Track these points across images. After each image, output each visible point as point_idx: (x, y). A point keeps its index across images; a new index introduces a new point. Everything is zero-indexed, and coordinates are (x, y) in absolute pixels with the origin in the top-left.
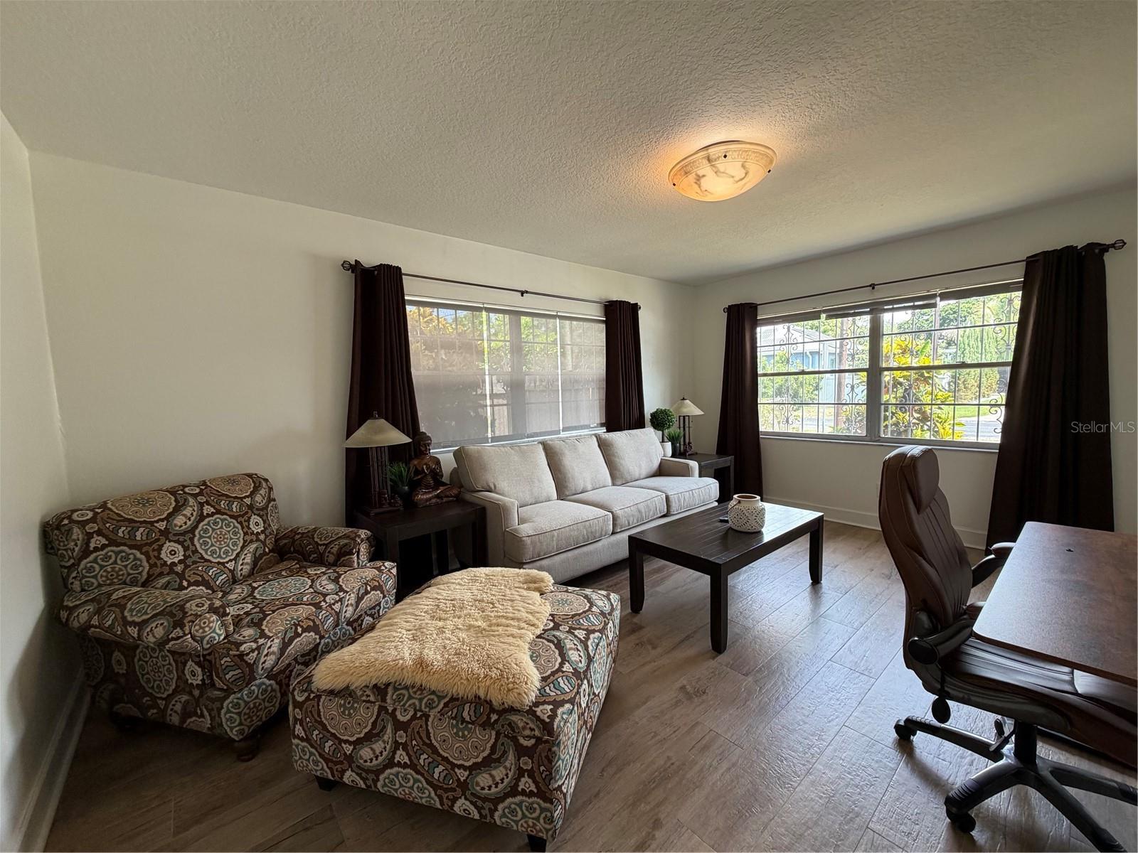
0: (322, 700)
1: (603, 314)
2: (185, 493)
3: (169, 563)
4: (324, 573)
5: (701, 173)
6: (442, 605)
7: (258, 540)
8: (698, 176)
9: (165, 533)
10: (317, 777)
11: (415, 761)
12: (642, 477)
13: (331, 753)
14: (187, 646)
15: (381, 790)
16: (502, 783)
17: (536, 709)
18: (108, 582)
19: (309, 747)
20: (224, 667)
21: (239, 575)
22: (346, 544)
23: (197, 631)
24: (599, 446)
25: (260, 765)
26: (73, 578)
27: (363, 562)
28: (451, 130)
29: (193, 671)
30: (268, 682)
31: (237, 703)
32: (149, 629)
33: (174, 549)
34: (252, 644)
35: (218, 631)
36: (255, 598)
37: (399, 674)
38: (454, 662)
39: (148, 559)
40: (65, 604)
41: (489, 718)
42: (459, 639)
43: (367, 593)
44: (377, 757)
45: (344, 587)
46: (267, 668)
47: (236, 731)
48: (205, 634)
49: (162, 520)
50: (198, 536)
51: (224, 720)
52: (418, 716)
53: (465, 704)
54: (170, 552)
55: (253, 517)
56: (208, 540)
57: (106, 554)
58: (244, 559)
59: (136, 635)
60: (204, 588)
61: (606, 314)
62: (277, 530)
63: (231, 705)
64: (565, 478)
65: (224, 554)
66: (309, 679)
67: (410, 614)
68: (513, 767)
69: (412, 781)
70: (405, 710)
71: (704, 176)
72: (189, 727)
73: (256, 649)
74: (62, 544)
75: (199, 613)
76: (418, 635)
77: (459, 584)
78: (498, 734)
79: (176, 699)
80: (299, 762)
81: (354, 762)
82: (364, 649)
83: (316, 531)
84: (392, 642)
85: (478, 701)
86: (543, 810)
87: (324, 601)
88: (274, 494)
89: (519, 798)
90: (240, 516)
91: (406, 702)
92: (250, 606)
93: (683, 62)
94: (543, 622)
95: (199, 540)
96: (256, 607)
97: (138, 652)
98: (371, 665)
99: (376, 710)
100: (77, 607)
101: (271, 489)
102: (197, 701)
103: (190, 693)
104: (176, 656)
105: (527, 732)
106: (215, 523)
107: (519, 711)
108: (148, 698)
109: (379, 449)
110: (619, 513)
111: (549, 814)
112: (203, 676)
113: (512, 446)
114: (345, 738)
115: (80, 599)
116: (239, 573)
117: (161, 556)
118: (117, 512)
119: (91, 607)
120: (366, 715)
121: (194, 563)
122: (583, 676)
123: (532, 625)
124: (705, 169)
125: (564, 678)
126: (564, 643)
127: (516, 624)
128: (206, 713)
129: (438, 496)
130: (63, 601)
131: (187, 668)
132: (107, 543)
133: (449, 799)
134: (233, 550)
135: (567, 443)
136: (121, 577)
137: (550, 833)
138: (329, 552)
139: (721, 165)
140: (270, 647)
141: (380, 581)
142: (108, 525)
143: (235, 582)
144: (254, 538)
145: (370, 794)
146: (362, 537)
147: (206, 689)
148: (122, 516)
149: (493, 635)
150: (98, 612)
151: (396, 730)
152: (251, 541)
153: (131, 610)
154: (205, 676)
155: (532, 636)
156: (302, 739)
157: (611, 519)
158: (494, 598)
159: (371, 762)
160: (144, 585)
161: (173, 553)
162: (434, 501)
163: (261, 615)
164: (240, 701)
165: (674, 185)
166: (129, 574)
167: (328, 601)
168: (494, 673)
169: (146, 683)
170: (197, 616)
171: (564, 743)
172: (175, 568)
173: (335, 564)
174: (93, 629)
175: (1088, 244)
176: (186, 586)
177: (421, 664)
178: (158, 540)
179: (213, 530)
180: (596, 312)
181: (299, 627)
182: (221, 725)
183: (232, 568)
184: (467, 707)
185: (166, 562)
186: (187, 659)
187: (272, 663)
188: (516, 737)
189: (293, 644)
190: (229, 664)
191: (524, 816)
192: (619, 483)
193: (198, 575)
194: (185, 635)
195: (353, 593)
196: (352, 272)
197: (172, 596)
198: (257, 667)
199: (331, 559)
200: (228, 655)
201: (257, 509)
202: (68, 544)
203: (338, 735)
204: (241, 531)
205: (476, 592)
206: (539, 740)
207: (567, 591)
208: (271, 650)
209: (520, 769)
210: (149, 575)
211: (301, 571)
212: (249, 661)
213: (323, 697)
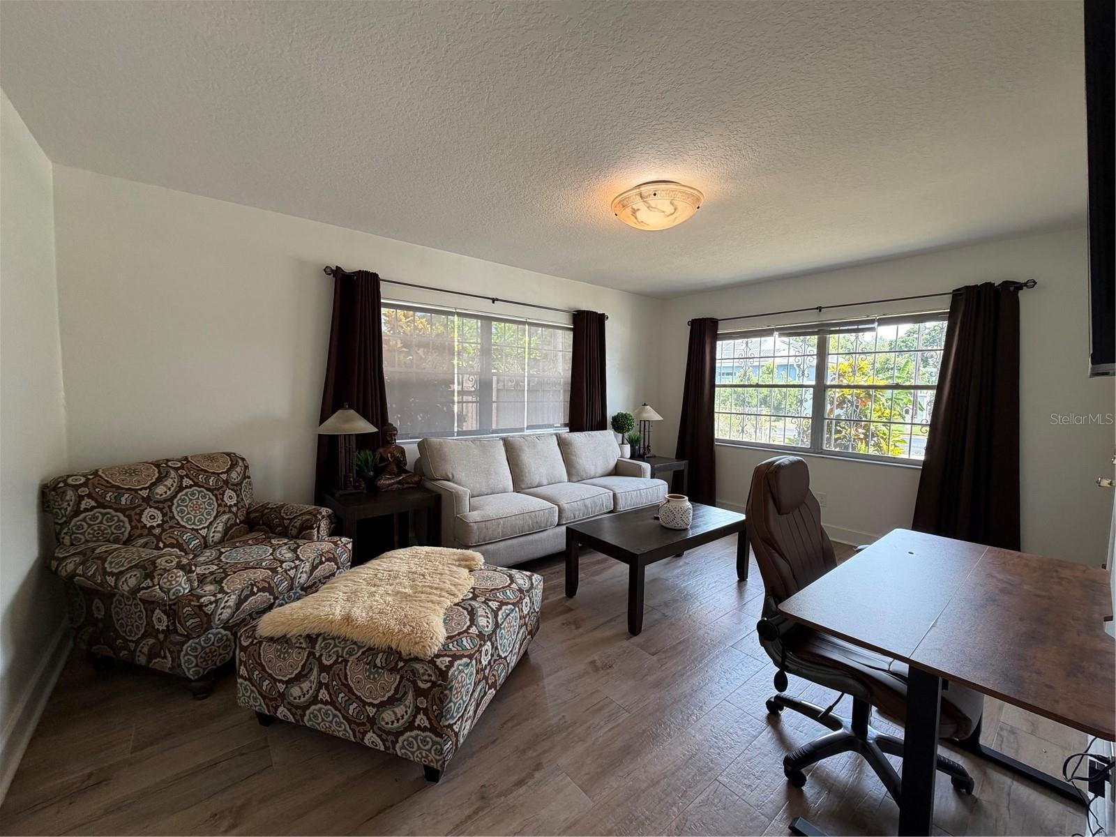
0: (263, 646)
1: (571, 321)
2: (168, 466)
3: (148, 526)
4: (286, 544)
5: (635, 207)
6: (380, 575)
7: (230, 511)
8: (634, 209)
9: (147, 500)
10: (256, 712)
11: (334, 699)
12: (597, 475)
13: (268, 691)
14: (155, 595)
15: (308, 725)
16: (403, 718)
17: (437, 660)
18: (95, 539)
19: (251, 686)
20: (185, 615)
21: (211, 541)
22: (308, 520)
23: (165, 583)
24: (558, 444)
25: (213, 703)
26: (65, 533)
27: (322, 536)
28: (415, 162)
29: (159, 618)
30: (224, 632)
31: (195, 647)
32: (124, 579)
33: (153, 514)
34: (212, 597)
35: (183, 585)
36: (221, 561)
37: (329, 626)
38: (375, 619)
39: (130, 522)
40: (56, 555)
41: (397, 664)
42: (385, 602)
43: (321, 563)
44: (304, 695)
45: (300, 556)
46: (223, 620)
47: (193, 671)
48: (172, 587)
49: (145, 489)
50: (176, 504)
51: (183, 661)
52: (340, 661)
53: (378, 654)
54: (150, 516)
55: (228, 491)
56: (185, 509)
57: (94, 514)
58: (216, 528)
59: (113, 584)
60: (178, 550)
61: (574, 322)
62: (250, 504)
63: (189, 649)
64: (522, 472)
65: (198, 522)
66: (254, 628)
67: (350, 580)
68: (411, 706)
69: (331, 717)
70: (329, 656)
71: (638, 210)
72: (153, 667)
73: (214, 601)
74: (57, 504)
75: (168, 568)
76: (352, 597)
77: (401, 559)
78: (402, 678)
79: (144, 642)
80: (242, 698)
81: (286, 699)
82: (303, 605)
83: (283, 507)
84: (328, 601)
85: (390, 651)
86: (434, 743)
87: (281, 567)
88: (250, 472)
89: (416, 732)
90: (215, 489)
91: (331, 650)
92: (215, 567)
93: (604, 120)
94: (464, 593)
95: (177, 508)
96: (221, 568)
97: (115, 600)
98: (306, 618)
99: (306, 655)
100: (66, 558)
101: (246, 467)
102: (162, 644)
103: (156, 637)
104: (147, 605)
105: (426, 677)
106: (193, 494)
107: (422, 660)
108: (120, 641)
109: (348, 437)
110: (565, 506)
111: (439, 747)
112: (168, 622)
113: (473, 441)
114: (280, 678)
115: (68, 552)
116: (211, 540)
117: (142, 520)
118: (106, 478)
119: (77, 559)
120: (297, 659)
121: (171, 527)
122: (486, 638)
123: (452, 595)
124: (639, 204)
125: (468, 638)
126: (477, 611)
127: (438, 593)
128: (168, 654)
129: (399, 482)
130: (54, 553)
131: (155, 615)
132: (95, 505)
133: (361, 733)
134: (206, 519)
135: (526, 440)
136: (105, 536)
137: (440, 762)
138: (293, 526)
139: (652, 201)
140: (226, 602)
141: (335, 554)
142: (97, 490)
143: (206, 547)
144: (227, 510)
145: (297, 728)
146: (323, 514)
147: (170, 634)
148: (110, 483)
149: (416, 601)
150: (83, 563)
151: (321, 671)
152: (224, 512)
153: (111, 563)
154: (169, 623)
155: (449, 603)
156: (245, 679)
157: (557, 512)
158: (426, 571)
159: (299, 699)
160: (125, 543)
161: (152, 517)
162: (395, 486)
163: (223, 575)
164: (197, 646)
165: (616, 215)
166: (113, 533)
167: (284, 567)
168: (407, 630)
169: (120, 627)
170: (165, 570)
171: (456, 689)
172: (153, 531)
173: (297, 537)
174: (77, 578)
175: (1004, 282)
176: (162, 547)
177: (348, 619)
178: (140, 505)
179: (190, 500)
180: (565, 321)
181: (255, 587)
182: (180, 665)
183: (205, 535)
184: (380, 656)
185: (145, 525)
186: (155, 607)
187: (228, 615)
188: (415, 680)
189: (248, 601)
190: (190, 613)
191: (419, 748)
192: (575, 480)
193: (173, 538)
194: (154, 586)
195: (309, 562)
196: (334, 276)
197: (146, 553)
198: (214, 618)
199: (294, 532)
200: (190, 605)
201: (232, 485)
202: (62, 504)
203: (274, 676)
204: (215, 503)
205: (412, 566)
206: (434, 684)
207: (495, 570)
208: (228, 604)
209: (417, 707)
210: (130, 536)
211: (267, 541)
212: (207, 612)
213: (264, 643)
